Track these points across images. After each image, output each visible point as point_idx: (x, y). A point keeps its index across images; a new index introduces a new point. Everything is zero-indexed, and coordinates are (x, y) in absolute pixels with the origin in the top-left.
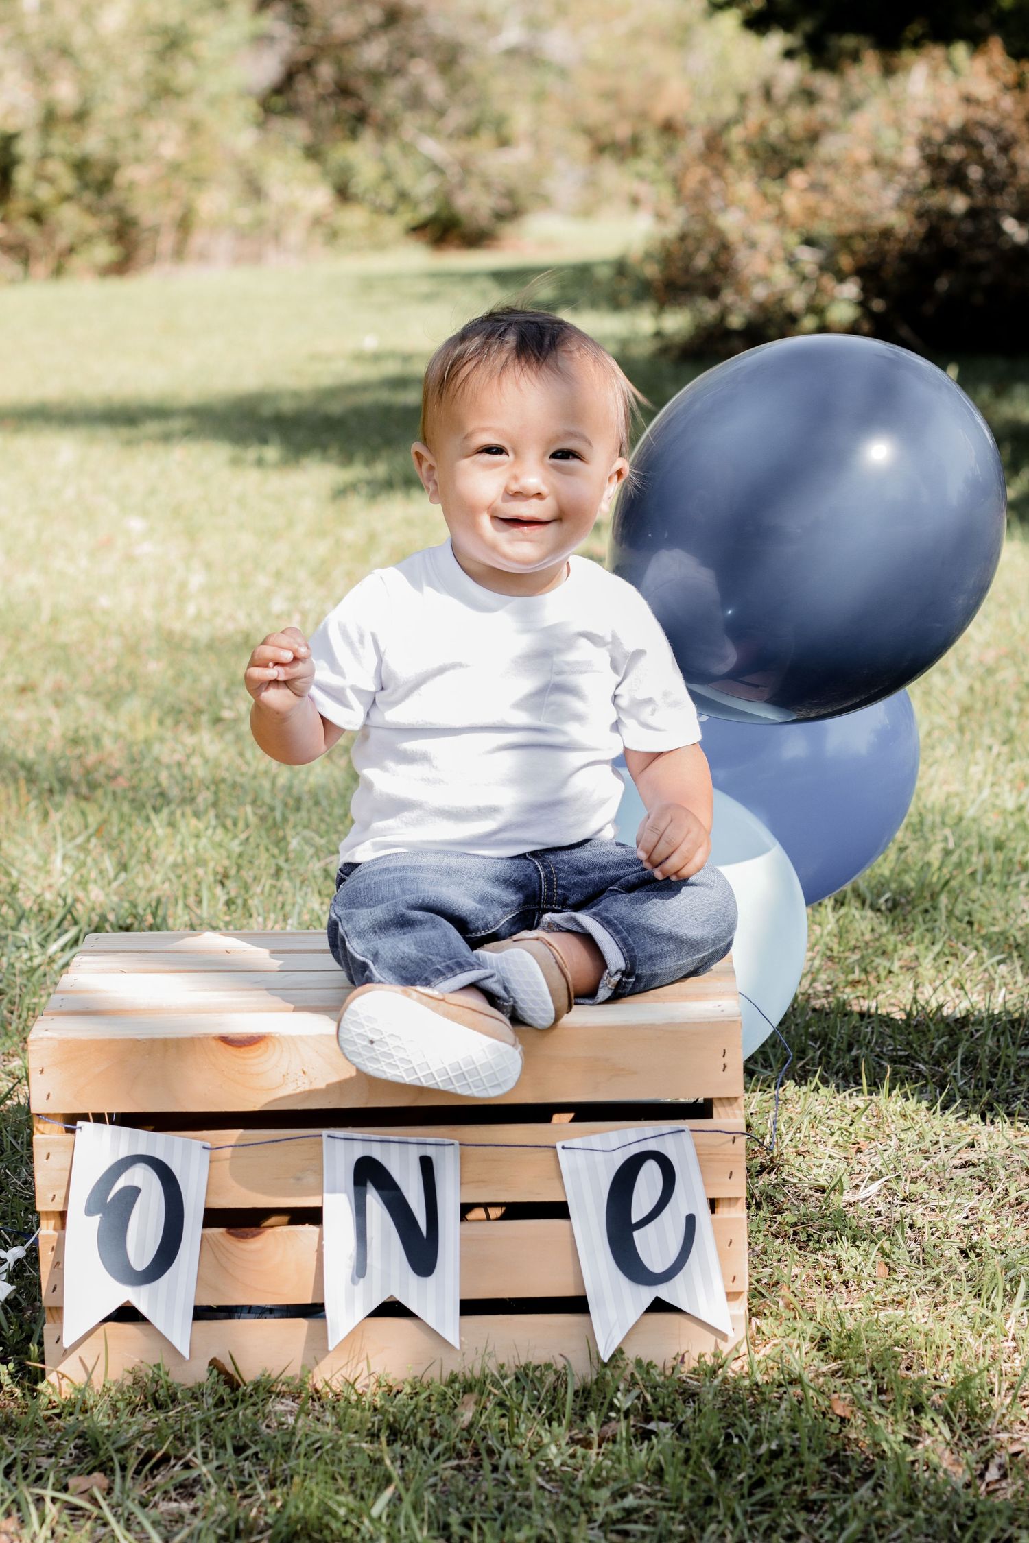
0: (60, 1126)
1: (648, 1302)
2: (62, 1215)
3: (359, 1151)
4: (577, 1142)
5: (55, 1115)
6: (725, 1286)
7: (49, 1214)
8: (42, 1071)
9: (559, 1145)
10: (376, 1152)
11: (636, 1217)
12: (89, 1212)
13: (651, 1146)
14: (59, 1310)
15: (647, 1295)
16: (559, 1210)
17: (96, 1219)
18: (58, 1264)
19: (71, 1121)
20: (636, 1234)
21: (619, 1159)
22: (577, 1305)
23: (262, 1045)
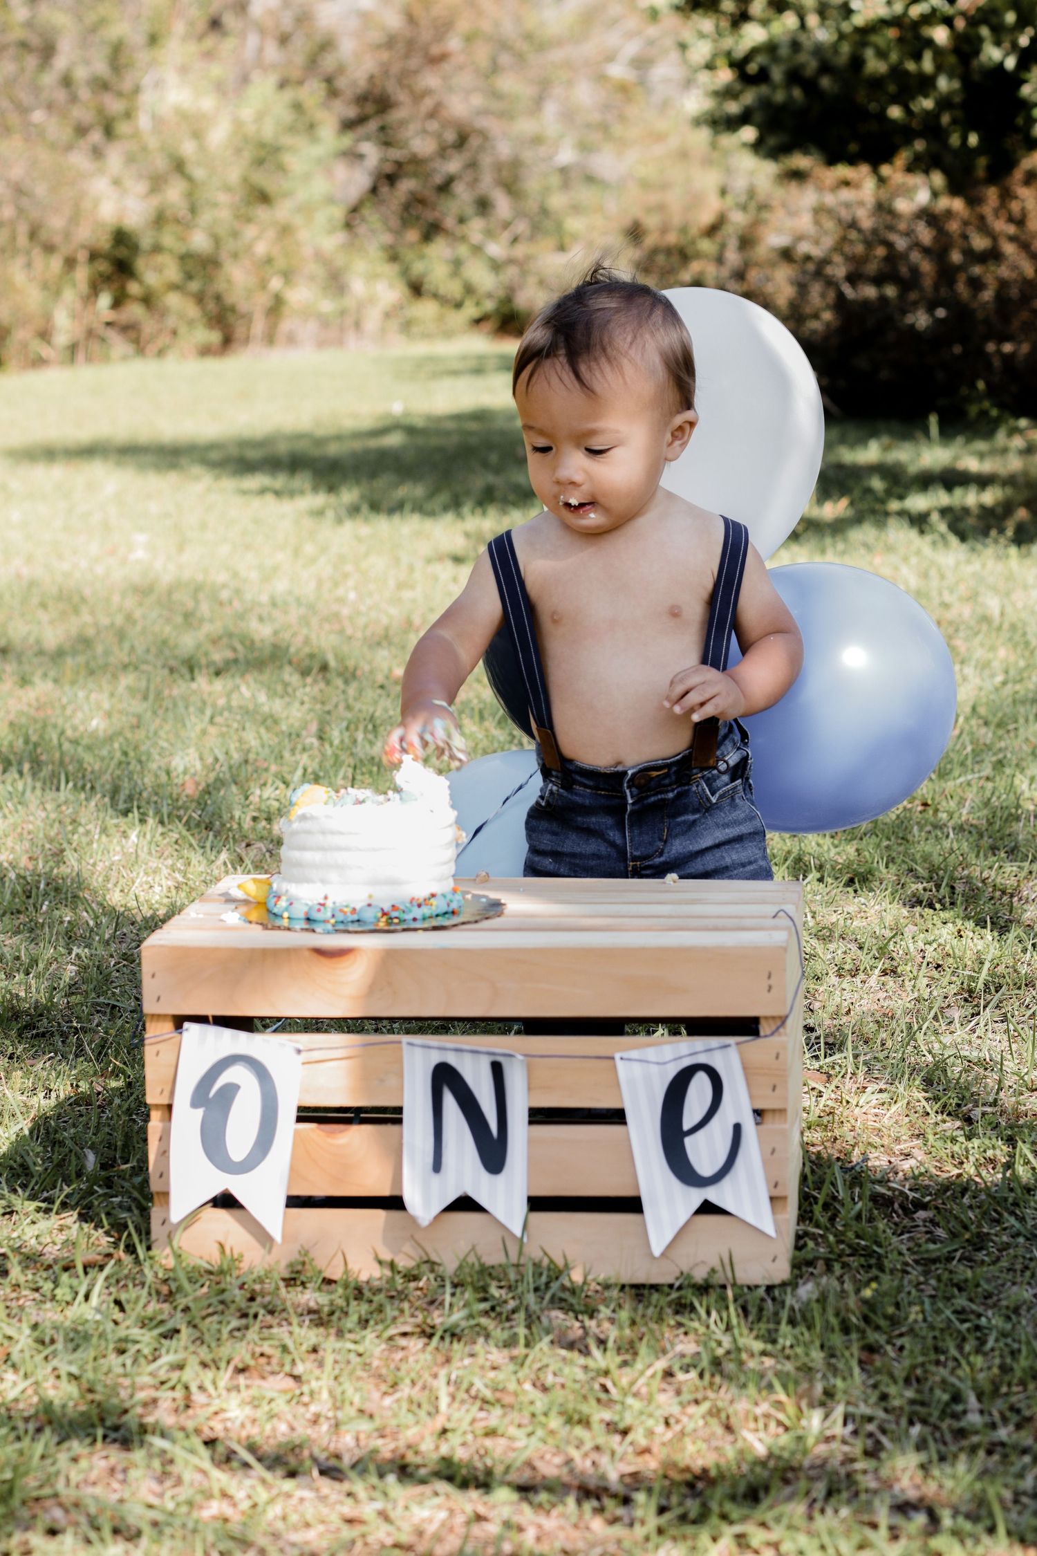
0: (169, 1026)
1: (697, 1204)
2: (169, 1107)
3: (436, 1058)
4: (634, 1054)
5: (165, 1016)
6: (769, 1190)
7: (157, 1106)
8: (153, 976)
9: (617, 1056)
10: (452, 1059)
11: (686, 1126)
12: (195, 1104)
13: (702, 1059)
14: (166, 1194)
15: (697, 1196)
16: (616, 1116)
17: (200, 1112)
18: (164, 1153)
19: (179, 1022)
20: (688, 1141)
21: (672, 1071)
22: (632, 1205)
23: (351, 957)
